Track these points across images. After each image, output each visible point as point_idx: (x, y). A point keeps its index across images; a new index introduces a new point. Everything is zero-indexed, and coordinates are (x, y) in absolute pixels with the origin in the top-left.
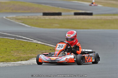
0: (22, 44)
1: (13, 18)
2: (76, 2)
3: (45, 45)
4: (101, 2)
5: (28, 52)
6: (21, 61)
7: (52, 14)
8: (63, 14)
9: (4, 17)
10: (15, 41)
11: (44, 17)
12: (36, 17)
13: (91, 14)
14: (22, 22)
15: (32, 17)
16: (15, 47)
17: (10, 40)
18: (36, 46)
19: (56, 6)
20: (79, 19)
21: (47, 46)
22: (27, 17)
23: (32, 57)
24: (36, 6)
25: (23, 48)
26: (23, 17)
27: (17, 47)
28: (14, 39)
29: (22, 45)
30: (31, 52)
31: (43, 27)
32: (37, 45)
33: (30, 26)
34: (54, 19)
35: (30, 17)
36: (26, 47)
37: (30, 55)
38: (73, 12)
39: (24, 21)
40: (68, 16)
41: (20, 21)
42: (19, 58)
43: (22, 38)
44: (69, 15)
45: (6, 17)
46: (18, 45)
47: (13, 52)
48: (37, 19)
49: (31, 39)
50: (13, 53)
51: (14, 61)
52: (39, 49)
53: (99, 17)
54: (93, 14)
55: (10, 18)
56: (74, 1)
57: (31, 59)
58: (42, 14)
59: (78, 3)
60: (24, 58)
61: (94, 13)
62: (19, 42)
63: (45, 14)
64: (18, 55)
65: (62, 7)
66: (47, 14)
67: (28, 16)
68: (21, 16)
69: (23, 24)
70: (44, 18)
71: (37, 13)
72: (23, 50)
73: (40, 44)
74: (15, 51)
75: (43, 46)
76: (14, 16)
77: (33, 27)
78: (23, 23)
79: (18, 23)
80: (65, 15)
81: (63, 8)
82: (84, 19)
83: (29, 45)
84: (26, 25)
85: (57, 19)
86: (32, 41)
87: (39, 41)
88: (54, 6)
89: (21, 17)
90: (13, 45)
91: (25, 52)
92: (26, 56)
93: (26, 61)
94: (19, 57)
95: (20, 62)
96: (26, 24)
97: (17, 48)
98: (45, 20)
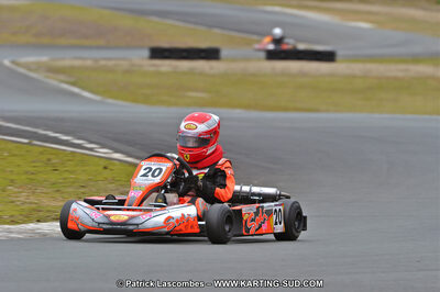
0: (54, 161)
1: (38, 67)
2: (277, 9)
4: (370, 13)
5: (71, 190)
6: (38, 221)
7: (185, 54)
8: (224, 53)
9: (7, 62)
10: (30, 148)
11: (154, 65)
12: (125, 64)
13: (328, 57)
14: (72, 80)
15: (110, 63)
16: (27, 173)
17: (10, 146)
18: (105, 168)
19: (201, 24)
20: (284, 73)
22: (89, 63)
24: (127, 22)
25: (54, 177)
26: (77, 63)
27: (32, 169)
28: (26, 141)
29: (53, 165)
30: (83, 190)
31: (146, 100)
32: (108, 164)
33: (98, 98)
34: (191, 72)
35: (103, 63)
39: (76, 76)
40: (244, 61)
41: (62, 77)
42: (34, 210)
43: (55, 138)
44: (247, 59)
45: (13, 62)
46: (38, 164)
47: (16, 190)
48: (127, 72)
49: (91, 142)
50: (15, 193)
51: (13, 222)
52: (113, 180)
53: (357, 68)
54: (338, 58)
55: (27, 66)
56: (269, 8)
58: (146, 53)
59: (285, 14)
60: (49, 211)
61: (340, 53)
62: (41, 153)
63: (158, 53)
64: (32, 199)
65: (222, 28)
66: (166, 54)
67: (96, 60)
68: (68, 59)
69: (76, 90)
70: (152, 69)
71: (128, 47)
72: (54, 184)
73: (120, 161)
74: (20, 187)
76: (44, 59)
77: (110, 101)
78: (74, 84)
79: (55, 83)
80: (234, 60)
81: (226, 32)
82: (303, 74)
83: (77, 165)
84: (86, 94)
85: (201, 74)
86: (91, 149)
87: (117, 151)
88: (196, 23)
89: (67, 63)
90: (18, 166)
91: (58, 191)
93: (55, 223)
94: (34, 206)
95: (31, 226)
96: (84, 88)
97: (32, 176)
98: (159, 74)
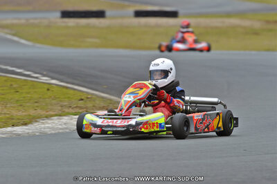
0: (15, 86)
3: (67, 88)
5: (28, 104)
6: (13, 126)
7: (83, 15)
8: (108, 13)
11: (64, 22)
12: (45, 22)
14: (14, 32)
15: (36, 21)
18: (48, 90)
20: (146, 26)
21: (72, 92)
22: (23, 21)
23: (39, 118)
25: (17, 96)
26: (15, 21)
27: (1, 92)
29: (14, 88)
30: (36, 104)
31: (61, 44)
32: (49, 87)
34: (88, 26)
35: (32, 21)
36: (22, 93)
37: (32, 112)
38: (131, 10)
39: (16, 30)
40: (120, 18)
41: (6, 31)
42: (8, 118)
43: (13, 71)
44: (123, 17)
46: (5, 88)
48: (48, 26)
49: (36, 73)
52: (55, 98)
53: (192, 21)
54: (180, 15)
57: (36, 121)
58: (59, 14)
60: (19, 119)
61: (181, 12)
62: (6, 81)
63: (66, 14)
64: (5, 111)
66: (71, 15)
67: (27, 20)
68: (9, 19)
69: (16, 39)
70: (63, 24)
71: (47, 11)
72: (17, 101)
73: (56, 85)
75: (64, 90)
77: (38, 45)
78: (14, 35)
80: (114, 17)
82: (158, 26)
83: (30, 88)
84: (23, 41)
85: (94, 27)
86: (37, 78)
87: (53, 78)
89: (9, 22)
91: (21, 105)
92: (24, 114)
93: (25, 127)
94: (8, 116)
95: (9, 129)
96: (21, 37)
97: (3, 96)
98: (68, 27)
